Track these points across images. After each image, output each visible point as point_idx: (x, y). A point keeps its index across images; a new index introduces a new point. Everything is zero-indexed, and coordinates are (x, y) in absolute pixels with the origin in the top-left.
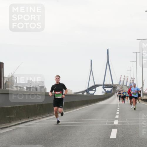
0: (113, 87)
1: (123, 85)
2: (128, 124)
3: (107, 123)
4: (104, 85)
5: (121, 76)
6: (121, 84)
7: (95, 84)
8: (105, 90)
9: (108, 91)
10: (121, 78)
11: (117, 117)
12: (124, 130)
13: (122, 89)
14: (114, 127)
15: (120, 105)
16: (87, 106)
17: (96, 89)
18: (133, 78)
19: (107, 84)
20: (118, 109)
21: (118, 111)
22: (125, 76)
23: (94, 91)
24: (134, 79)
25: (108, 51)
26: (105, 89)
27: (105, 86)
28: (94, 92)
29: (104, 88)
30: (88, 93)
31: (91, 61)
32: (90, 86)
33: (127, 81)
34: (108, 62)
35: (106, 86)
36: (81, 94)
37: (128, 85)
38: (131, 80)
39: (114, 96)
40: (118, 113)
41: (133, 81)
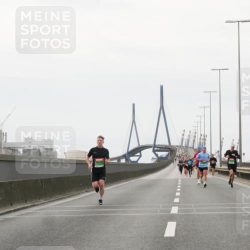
0: (171, 150)
1: (187, 147)
2: (196, 213)
3: (159, 211)
4: (155, 146)
5: (184, 131)
6: (184, 145)
7: (139, 144)
8: (157, 155)
9: (161, 156)
10: (183, 135)
11: (177, 200)
12: (187, 222)
13: (186, 153)
14: (172, 218)
15: (182, 180)
16: (126, 181)
17: (141, 154)
18: (204, 136)
19: (159, 145)
20: (179, 188)
21: (178, 192)
22: (190, 132)
23: (138, 157)
24: (206, 136)
25: (162, 88)
26: (157, 153)
27: (156, 148)
29: (154, 151)
30: (127, 160)
31: (134, 105)
32: (130, 149)
33: (194, 141)
34: (162, 107)
35: (159, 147)
36: (116, 161)
37: (196, 147)
38: (200, 139)
39: (172, 165)
40: (178, 194)
41: (205, 140)
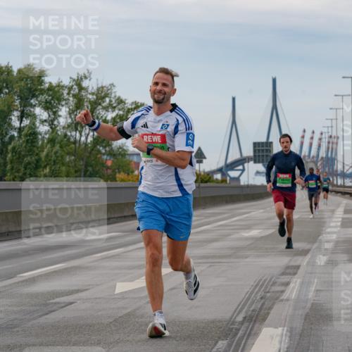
5: (304, 131)
7: (241, 155)
17: (244, 167)
28: (239, 172)
